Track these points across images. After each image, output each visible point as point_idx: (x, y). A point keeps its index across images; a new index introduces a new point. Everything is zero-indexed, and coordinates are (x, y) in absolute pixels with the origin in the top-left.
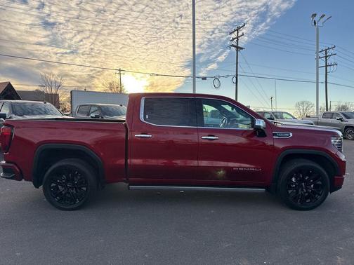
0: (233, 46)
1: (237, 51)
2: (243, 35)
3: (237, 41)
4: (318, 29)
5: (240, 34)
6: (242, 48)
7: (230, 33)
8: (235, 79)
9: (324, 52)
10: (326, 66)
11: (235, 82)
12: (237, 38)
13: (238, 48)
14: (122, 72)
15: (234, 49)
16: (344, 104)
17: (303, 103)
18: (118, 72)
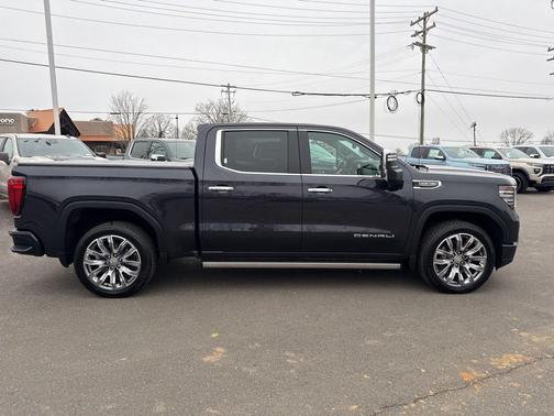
0: (417, 44)
1: (424, 52)
2: (434, 25)
3: (424, 36)
5: (429, 24)
6: (431, 48)
7: (412, 24)
8: (420, 95)
11: (420, 100)
12: (425, 31)
13: (426, 48)
14: (231, 89)
15: (417, 48)
17: (513, 132)
18: (225, 89)
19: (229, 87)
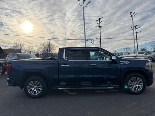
0: (98, 26)
1: (100, 28)
2: (102, 21)
3: (100, 24)
4: (133, 18)
6: (102, 27)
7: (97, 21)
9: (135, 27)
10: (136, 33)
11: (100, 40)
12: (100, 23)
13: (100, 27)
15: (98, 27)
16: (143, 48)
17: (126, 48)
18: (48, 39)
19: (49, 38)
